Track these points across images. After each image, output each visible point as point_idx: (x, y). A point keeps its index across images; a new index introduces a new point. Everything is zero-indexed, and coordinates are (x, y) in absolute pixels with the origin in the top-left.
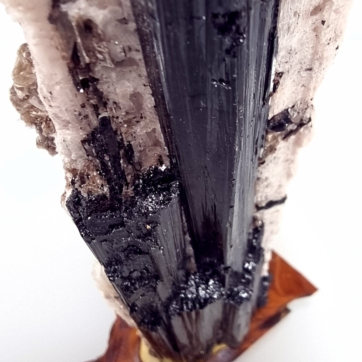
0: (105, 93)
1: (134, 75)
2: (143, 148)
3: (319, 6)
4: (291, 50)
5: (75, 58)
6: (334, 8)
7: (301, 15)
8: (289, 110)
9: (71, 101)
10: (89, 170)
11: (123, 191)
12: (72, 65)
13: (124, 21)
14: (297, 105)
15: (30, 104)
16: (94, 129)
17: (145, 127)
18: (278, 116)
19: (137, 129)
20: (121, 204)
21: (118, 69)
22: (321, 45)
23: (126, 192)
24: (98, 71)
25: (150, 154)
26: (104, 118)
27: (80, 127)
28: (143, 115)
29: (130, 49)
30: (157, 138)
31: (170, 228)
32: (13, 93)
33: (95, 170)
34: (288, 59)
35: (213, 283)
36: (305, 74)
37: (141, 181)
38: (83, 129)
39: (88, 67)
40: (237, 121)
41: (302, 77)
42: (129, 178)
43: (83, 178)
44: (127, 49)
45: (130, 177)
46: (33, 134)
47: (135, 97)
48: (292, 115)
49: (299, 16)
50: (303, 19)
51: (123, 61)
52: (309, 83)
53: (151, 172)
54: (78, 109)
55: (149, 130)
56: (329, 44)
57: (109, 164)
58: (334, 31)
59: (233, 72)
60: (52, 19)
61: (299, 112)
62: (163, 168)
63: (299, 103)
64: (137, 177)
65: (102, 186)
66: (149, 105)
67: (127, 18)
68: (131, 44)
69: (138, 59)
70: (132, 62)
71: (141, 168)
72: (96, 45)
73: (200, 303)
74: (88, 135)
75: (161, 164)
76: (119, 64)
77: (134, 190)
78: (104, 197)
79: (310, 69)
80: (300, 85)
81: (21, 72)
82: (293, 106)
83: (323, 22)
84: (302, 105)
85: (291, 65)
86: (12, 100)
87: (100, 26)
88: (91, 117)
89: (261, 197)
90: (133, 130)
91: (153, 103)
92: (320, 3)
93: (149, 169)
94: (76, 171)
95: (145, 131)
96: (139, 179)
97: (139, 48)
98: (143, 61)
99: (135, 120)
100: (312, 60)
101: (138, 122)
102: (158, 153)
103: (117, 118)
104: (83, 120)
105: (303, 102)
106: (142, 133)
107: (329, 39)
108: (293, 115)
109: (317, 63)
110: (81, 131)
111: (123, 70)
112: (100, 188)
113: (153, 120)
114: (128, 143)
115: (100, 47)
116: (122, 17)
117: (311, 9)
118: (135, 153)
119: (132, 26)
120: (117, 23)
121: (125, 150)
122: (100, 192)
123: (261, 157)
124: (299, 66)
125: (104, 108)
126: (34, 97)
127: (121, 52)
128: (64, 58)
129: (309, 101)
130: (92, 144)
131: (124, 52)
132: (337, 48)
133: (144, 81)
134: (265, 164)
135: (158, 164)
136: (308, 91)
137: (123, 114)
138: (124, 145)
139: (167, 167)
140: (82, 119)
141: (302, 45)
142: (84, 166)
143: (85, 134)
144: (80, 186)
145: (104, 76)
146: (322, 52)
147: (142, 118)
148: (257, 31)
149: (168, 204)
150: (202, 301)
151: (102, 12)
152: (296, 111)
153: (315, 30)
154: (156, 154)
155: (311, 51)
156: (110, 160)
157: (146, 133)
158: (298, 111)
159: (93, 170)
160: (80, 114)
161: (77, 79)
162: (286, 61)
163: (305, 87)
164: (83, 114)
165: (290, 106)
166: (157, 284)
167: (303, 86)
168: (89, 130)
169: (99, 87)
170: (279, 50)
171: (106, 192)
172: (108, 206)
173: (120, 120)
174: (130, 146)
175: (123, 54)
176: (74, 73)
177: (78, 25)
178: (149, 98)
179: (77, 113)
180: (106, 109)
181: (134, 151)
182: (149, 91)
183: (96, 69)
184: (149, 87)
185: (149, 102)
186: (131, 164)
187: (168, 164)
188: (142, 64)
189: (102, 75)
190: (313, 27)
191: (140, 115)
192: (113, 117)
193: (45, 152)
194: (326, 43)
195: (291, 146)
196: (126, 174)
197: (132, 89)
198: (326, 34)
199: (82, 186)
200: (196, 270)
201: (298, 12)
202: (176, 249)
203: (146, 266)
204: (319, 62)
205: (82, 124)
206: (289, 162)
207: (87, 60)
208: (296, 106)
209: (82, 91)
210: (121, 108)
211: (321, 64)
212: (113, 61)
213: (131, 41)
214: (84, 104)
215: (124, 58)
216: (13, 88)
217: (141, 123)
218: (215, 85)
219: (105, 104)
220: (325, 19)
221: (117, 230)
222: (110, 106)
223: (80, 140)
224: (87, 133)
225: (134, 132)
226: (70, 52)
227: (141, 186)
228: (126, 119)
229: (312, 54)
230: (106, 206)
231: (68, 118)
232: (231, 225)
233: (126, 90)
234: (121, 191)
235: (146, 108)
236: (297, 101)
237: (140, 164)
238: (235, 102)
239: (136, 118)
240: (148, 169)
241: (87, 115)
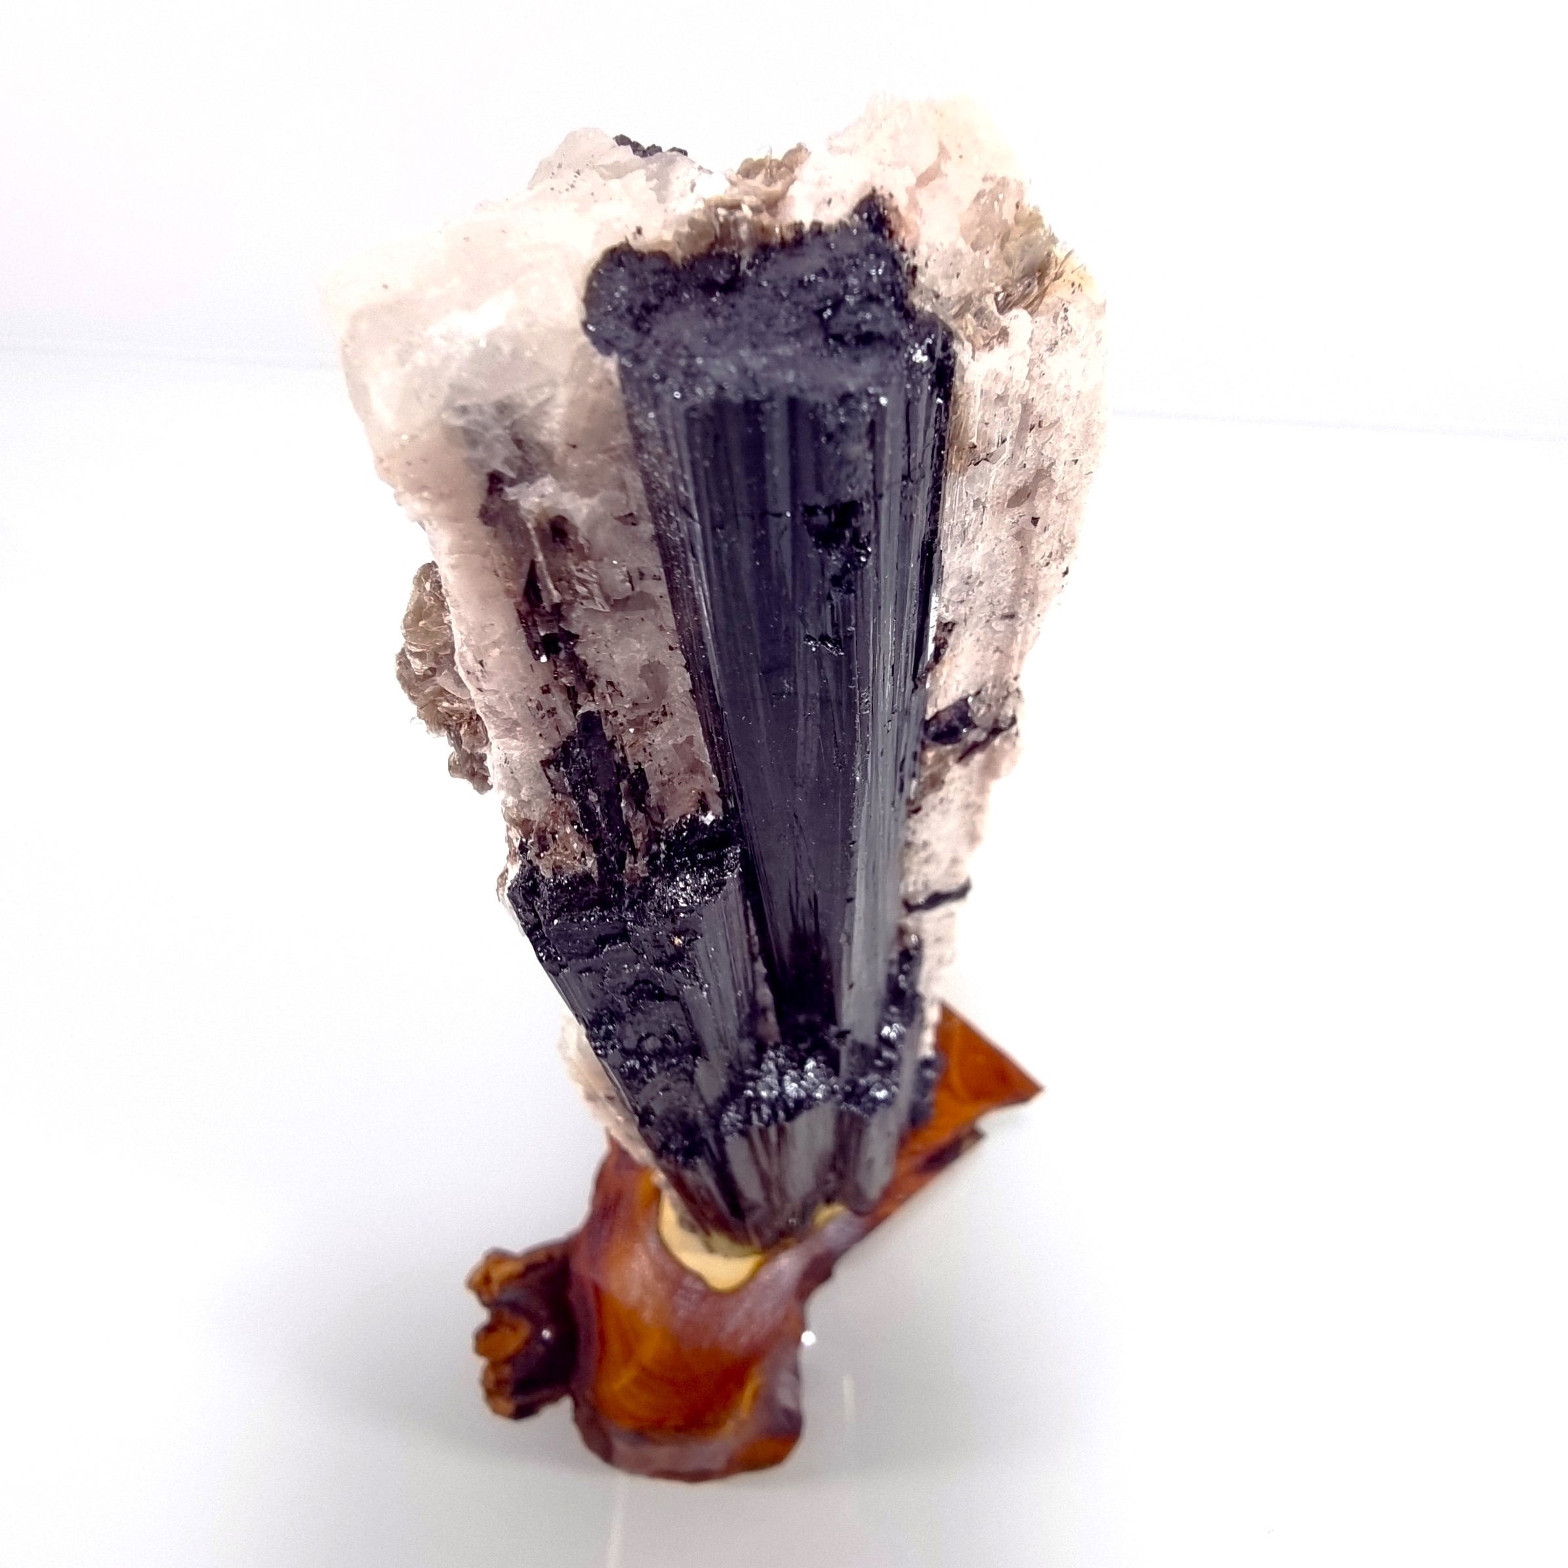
0: (591, 664)
1: (649, 626)
2: (666, 778)
3: (1025, 487)
4: (969, 577)
5: (532, 592)
6: (1056, 492)
7: (988, 506)
8: (970, 700)
9: (523, 679)
10: (556, 821)
11: (626, 867)
12: (524, 608)
13: (630, 519)
14: (987, 690)
15: (437, 686)
16: (568, 738)
17: (672, 733)
18: (947, 713)
19: (656, 737)
20: (622, 895)
21: (618, 615)
22: (1032, 566)
23: (632, 869)
24: (577, 620)
25: (682, 789)
26: (588, 715)
27: (538, 733)
28: (667, 708)
29: (642, 575)
30: (696, 757)
31: (722, 945)
32: (403, 660)
33: (569, 822)
34: (964, 594)
35: (814, 1067)
36: (999, 626)
37: (663, 846)
38: (544, 737)
39: (558, 612)
40: (858, 721)
41: (995, 632)
42: (638, 839)
43: (545, 838)
44: (635, 575)
45: (640, 836)
46: (442, 747)
47: (652, 671)
48: (975, 710)
49: (984, 507)
50: (994, 514)
51: (628, 598)
52: (1010, 645)
53: (685, 827)
54: (536, 695)
55: (680, 740)
56: (1048, 564)
57: (598, 810)
58: (1057, 539)
59: (847, 622)
60: (486, 516)
61: (989, 706)
62: (709, 819)
63: (990, 685)
64: (654, 837)
65: (583, 855)
66: (679, 687)
67: (635, 513)
68: (645, 565)
69: (659, 595)
70: (644, 601)
71: (663, 818)
72: (573, 568)
73: (786, 1109)
74: (554, 750)
75: (705, 810)
76: (619, 604)
77: (648, 864)
78: (586, 878)
79: (1012, 616)
80: (992, 648)
81: (421, 620)
82: (978, 693)
83: (1035, 521)
84: (996, 691)
85: (971, 608)
86: (400, 677)
87: (583, 530)
88: (560, 711)
89: (915, 883)
90: (646, 740)
91: (689, 685)
92: (1026, 482)
93: (680, 821)
94: (530, 823)
95: (670, 742)
96: (658, 841)
97: (661, 572)
98: (668, 600)
99: (651, 718)
100: (1015, 598)
101: (657, 723)
102: (698, 787)
103: (615, 714)
104: (546, 717)
105: (998, 683)
106: (664, 746)
107: (1047, 554)
108: (979, 709)
109: (1025, 605)
110: (541, 740)
111: (628, 617)
112: (579, 861)
113: (687, 718)
114: (637, 767)
115: (581, 571)
116: (627, 512)
117: (1009, 493)
118: (651, 788)
119: (647, 529)
120: (616, 523)
121: (630, 781)
122: (579, 868)
123: (912, 797)
124: (987, 610)
125: (589, 694)
126: (446, 671)
127: (623, 581)
128: (508, 592)
129: (1012, 681)
130: (562, 769)
131: (631, 582)
132: (1066, 573)
133: (671, 638)
134: (921, 813)
135: (697, 811)
136: (1007, 662)
137: (627, 706)
138: (628, 770)
139: (717, 816)
140: (543, 717)
141: (993, 566)
142: (547, 813)
143: (550, 748)
144: (538, 855)
145: (590, 630)
146: (1035, 580)
147: (665, 714)
148: (896, 539)
149: (719, 892)
150: (791, 1104)
151: (586, 501)
152: (983, 702)
153: (1019, 536)
154: (694, 789)
155: (1011, 579)
156: (599, 801)
157: (674, 746)
158: (987, 702)
159: (564, 823)
160: (539, 707)
161: (534, 635)
162: (959, 600)
163: (1001, 652)
164: (546, 707)
165: (972, 692)
166: (695, 1065)
167: (997, 650)
168: (558, 739)
169: (578, 650)
170: (945, 576)
171: (591, 869)
172: (596, 897)
173: (620, 719)
174: (641, 772)
175: (628, 584)
176: (530, 624)
177: (539, 529)
178: (681, 674)
179: (533, 705)
180: (593, 695)
181: (649, 782)
182: (679, 659)
183: (574, 615)
184: (679, 652)
185: (680, 682)
186: (644, 811)
187: (720, 810)
188: (666, 604)
189: (586, 627)
190: (1014, 530)
191: (662, 710)
192: (607, 712)
193: (465, 785)
194: (1042, 562)
195: (975, 777)
196: (632, 830)
197: (645, 657)
198: (1043, 544)
199: (542, 855)
200: (778, 1039)
201: (983, 500)
202: (736, 991)
203: (673, 1025)
204: (1028, 602)
205: (545, 726)
206: (971, 811)
207: (556, 597)
208: (983, 693)
209: (544, 659)
210: (624, 694)
211: (1032, 605)
212: (607, 598)
213: (645, 559)
214: (547, 686)
215: (630, 593)
216: (403, 653)
217: (664, 725)
218: (811, 646)
219: (591, 687)
220: (1038, 513)
221: (614, 947)
222: (600, 691)
223: (538, 760)
224: (552, 745)
225: (650, 744)
226: (523, 581)
227: (662, 856)
228: (631, 717)
229: (1014, 585)
230: (592, 896)
231: (515, 713)
232: (849, 940)
233: (633, 658)
234: (622, 866)
235: (673, 694)
236: (986, 682)
237: (661, 811)
238: (851, 682)
239: (653, 714)
240: (677, 821)
241: (554, 709)
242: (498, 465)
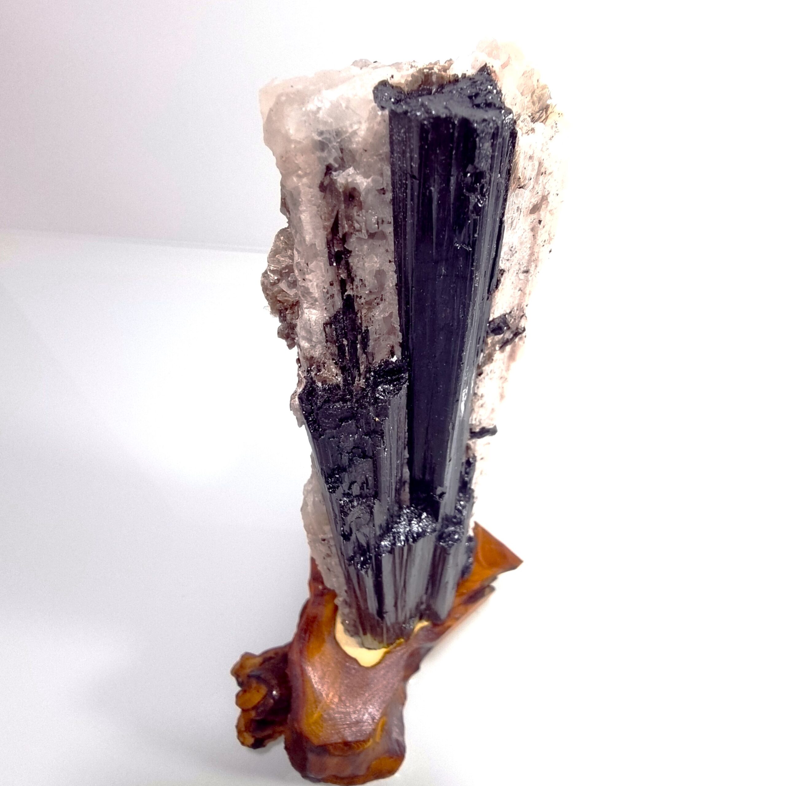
0: (354, 268)
1: (382, 250)
2: (378, 336)
3: (537, 204)
4: (512, 247)
5: (335, 228)
6: (549, 208)
7: (522, 211)
8: (507, 316)
9: (323, 276)
10: (326, 358)
11: (356, 383)
12: (330, 237)
13: (383, 191)
14: (514, 311)
15: (279, 288)
16: (337, 312)
17: (383, 311)
18: (497, 320)
19: (377, 312)
20: (352, 397)
21: (371, 241)
22: (538, 245)
23: (358, 384)
24: (352, 244)
25: (383, 343)
26: (349, 296)
27: (325, 307)
28: (383, 297)
29: (383, 221)
30: (393, 325)
32: (265, 275)
33: (331, 359)
34: (509, 256)
35: (426, 517)
36: (522, 276)
37: (372, 374)
38: (327, 309)
39: (344, 239)
40: (473, 289)
41: (520, 279)
42: (362, 368)
43: (320, 366)
44: (380, 221)
45: (363, 367)
46: (275, 323)
47: (380, 274)
48: (509, 320)
49: (521, 211)
50: (524, 216)
51: (375, 233)
52: (526, 287)
53: (383, 364)
54: (327, 286)
55: (387, 315)
56: (543, 246)
57: (347, 349)
58: (548, 234)
59: (475, 231)
60: (322, 188)
61: (515, 319)
62: (394, 359)
63: (515, 308)
64: (368, 371)
65: (337, 375)
66: (391, 284)
67: (385, 188)
68: (385, 216)
69: (389, 232)
70: (383, 236)
71: (373, 360)
72: (355, 214)
73: (413, 538)
74: (330, 318)
75: (392, 354)
76: (372, 236)
77: (365, 382)
78: (338, 386)
79: (527, 272)
80: (518, 289)
81: (277, 254)
82: (510, 312)
83: (540, 222)
84: (518, 312)
85: (511, 264)
86: (263, 284)
87: (363, 194)
88: (336, 296)
89: (476, 419)
90: (372, 314)
91: (395, 281)
92: (538, 202)
93: (381, 362)
94: (314, 359)
95: (382, 316)
96: (370, 372)
97: (391, 220)
98: (393, 234)
99: (376, 301)
100: (529, 262)
101: (378, 304)
102: (391, 343)
103: (361, 297)
104: (329, 299)
105: (519, 308)
106: (379, 318)
107: (544, 241)
108: (511, 320)
109: (533, 265)
110: (325, 312)
111: (374, 243)
112: (335, 377)
113: (392, 302)
114: (366, 328)
115: (359, 215)
116: (382, 187)
117: (531, 206)
118: (370, 341)
119: (389, 196)
120: (377, 192)
121: (362, 336)
122: (335, 381)
123: (480, 364)
124: (517, 267)
125: (351, 285)
126: (284, 281)
127: (375, 224)
128: (325, 228)
129: (525, 307)
130: (333, 326)
131: (378, 224)
132: (550, 251)
133: (391, 257)
134: (482, 376)
135: (389, 357)
136: (524, 296)
137: (367, 292)
138: (362, 330)
139: (398, 358)
140: (328, 298)
141: (521, 244)
142: (321, 354)
143: (328, 316)
144: (316, 374)
145: (357, 249)
146: (538, 253)
147: (382, 300)
149: (398, 393)
150: (415, 535)
151: (366, 180)
152: (513, 317)
153: (533, 229)
154: (389, 344)
155: (528, 252)
156: (347, 345)
157: (383, 318)
158: (514, 317)
159: (329, 359)
160: (327, 293)
161: (333, 251)
162: (507, 259)
163: (522, 291)
164: (330, 293)
165: (508, 312)
166: (374, 504)
167: (520, 290)
168: (333, 312)
169: (350, 260)
170: (503, 244)
171: (340, 382)
172: (341, 397)
173: (363, 300)
174: (367, 331)
175: (377, 226)
176: (331, 245)
177: (344, 192)
178: (392, 276)
179: (325, 290)
180: (353, 285)
181: (370, 338)
182: (393, 267)
183: (351, 240)
184: (393, 263)
185: (391, 280)
186: (365, 353)
187: (400, 354)
188: (391, 238)
189: (355, 248)
190: (531, 227)
191: (381, 297)
192: (357, 296)
193: (283, 343)
194: (542, 245)
195: (506, 360)
196: (360, 362)
197: (378, 266)
198: (542, 235)
199: (318, 374)
200: (408, 504)
201: (520, 208)
202: (397, 461)
203: (367, 476)
204: (535, 264)
205: (328, 304)
206: (503, 380)
207: (346, 229)
208: (513, 312)
209: (335, 264)
210: (367, 285)
211: (536, 266)
212: (367, 231)
213: (385, 213)
214: (332, 281)
215: (377, 230)
216: (266, 272)
217: (381, 306)
218: (458, 247)
219: (352, 281)
220: (542, 218)
221: (347, 423)
222: (356, 283)
223: (322, 323)
224: (329, 315)
225: (373, 316)
226: (333, 220)
227: (372, 378)
228: (367, 299)
229: (529, 255)
230: (339, 396)
231: (317, 294)
233: (373, 265)
234: (354, 383)
235: (387, 288)
236: (514, 307)
237: (373, 355)
239: (377, 299)
240: (379, 362)
241: (333, 294)
242: (331, 161)
